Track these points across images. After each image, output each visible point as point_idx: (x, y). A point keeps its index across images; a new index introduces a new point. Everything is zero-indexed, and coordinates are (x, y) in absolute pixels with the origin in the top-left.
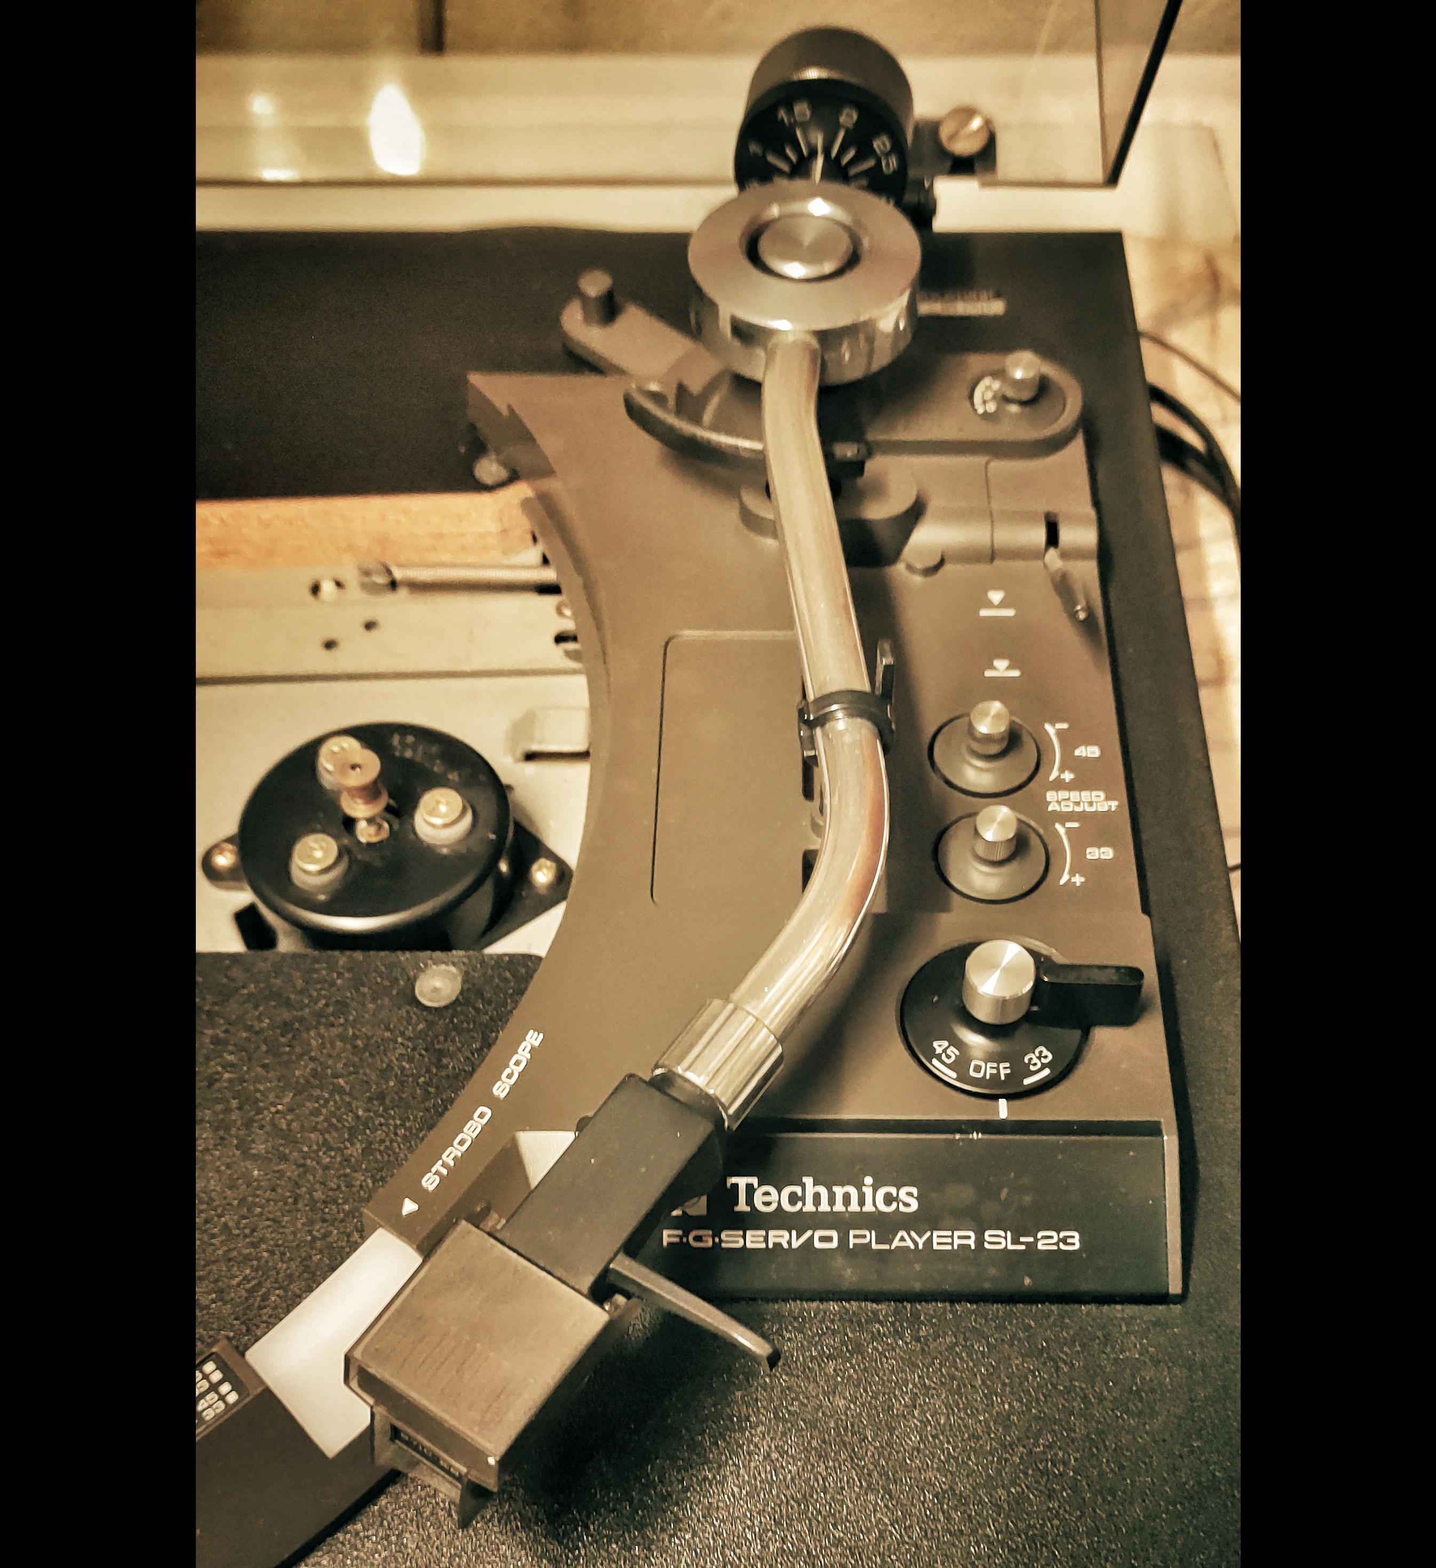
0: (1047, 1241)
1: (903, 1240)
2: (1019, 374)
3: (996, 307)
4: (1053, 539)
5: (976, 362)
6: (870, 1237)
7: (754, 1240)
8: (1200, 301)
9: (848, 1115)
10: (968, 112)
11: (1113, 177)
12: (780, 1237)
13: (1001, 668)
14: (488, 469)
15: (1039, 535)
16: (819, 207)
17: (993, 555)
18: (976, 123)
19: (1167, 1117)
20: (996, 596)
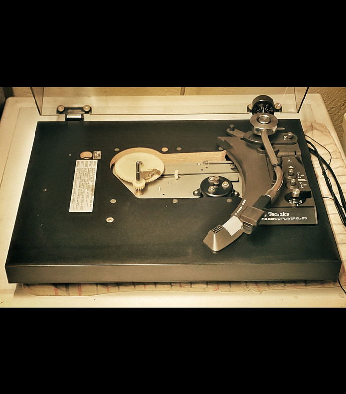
0: (303, 218)
1: (288, 218)
2: (290, 135)
3: (284, 128)
4: (296, 154)
5: (283, 134)
6: (284, 218)
7: (271, 219)
8: (311, 129)
9: (281, 206)
10: (279, 104)
11: (298, 112)
12: (274, 219)
13: (291, 167)
14: (220, 149)
15: (294, 153)
16: (266, 116)
17: (288, 156)
18: (279, 105)
19: (315, 206)
20: (289, 160)
